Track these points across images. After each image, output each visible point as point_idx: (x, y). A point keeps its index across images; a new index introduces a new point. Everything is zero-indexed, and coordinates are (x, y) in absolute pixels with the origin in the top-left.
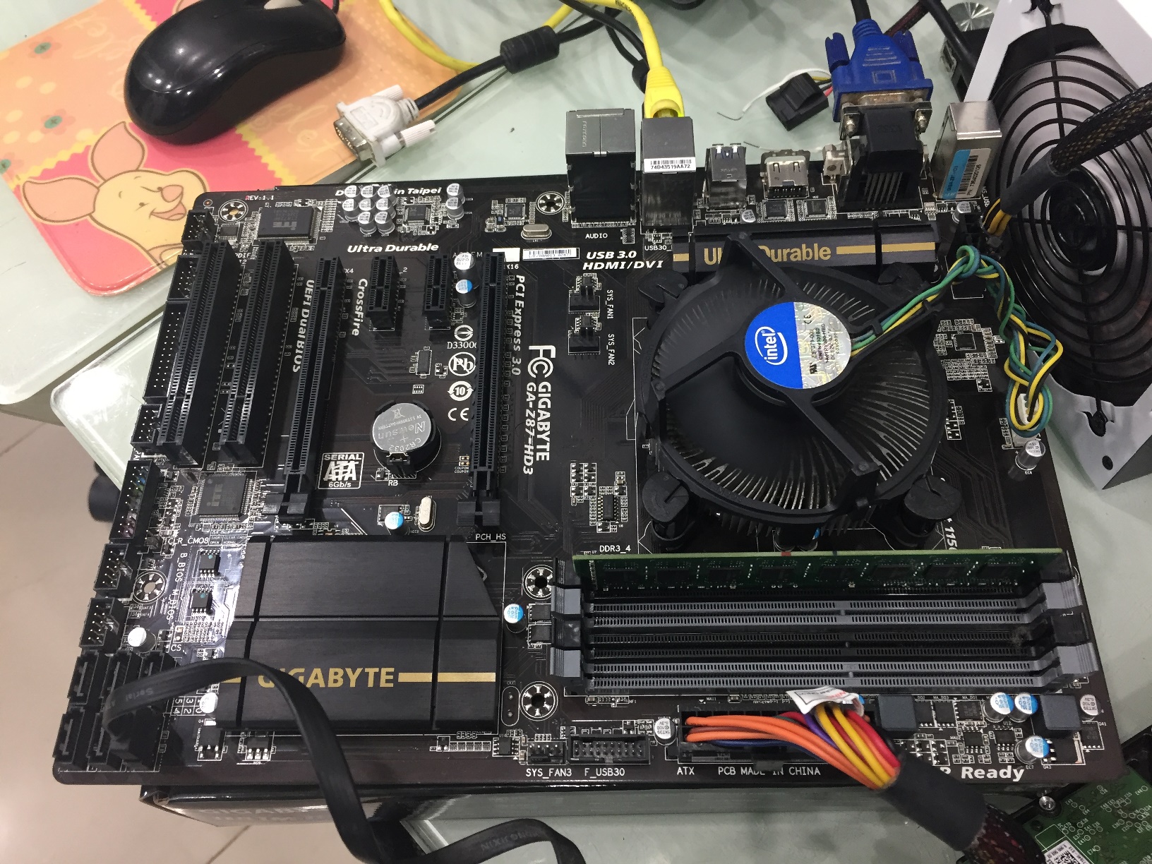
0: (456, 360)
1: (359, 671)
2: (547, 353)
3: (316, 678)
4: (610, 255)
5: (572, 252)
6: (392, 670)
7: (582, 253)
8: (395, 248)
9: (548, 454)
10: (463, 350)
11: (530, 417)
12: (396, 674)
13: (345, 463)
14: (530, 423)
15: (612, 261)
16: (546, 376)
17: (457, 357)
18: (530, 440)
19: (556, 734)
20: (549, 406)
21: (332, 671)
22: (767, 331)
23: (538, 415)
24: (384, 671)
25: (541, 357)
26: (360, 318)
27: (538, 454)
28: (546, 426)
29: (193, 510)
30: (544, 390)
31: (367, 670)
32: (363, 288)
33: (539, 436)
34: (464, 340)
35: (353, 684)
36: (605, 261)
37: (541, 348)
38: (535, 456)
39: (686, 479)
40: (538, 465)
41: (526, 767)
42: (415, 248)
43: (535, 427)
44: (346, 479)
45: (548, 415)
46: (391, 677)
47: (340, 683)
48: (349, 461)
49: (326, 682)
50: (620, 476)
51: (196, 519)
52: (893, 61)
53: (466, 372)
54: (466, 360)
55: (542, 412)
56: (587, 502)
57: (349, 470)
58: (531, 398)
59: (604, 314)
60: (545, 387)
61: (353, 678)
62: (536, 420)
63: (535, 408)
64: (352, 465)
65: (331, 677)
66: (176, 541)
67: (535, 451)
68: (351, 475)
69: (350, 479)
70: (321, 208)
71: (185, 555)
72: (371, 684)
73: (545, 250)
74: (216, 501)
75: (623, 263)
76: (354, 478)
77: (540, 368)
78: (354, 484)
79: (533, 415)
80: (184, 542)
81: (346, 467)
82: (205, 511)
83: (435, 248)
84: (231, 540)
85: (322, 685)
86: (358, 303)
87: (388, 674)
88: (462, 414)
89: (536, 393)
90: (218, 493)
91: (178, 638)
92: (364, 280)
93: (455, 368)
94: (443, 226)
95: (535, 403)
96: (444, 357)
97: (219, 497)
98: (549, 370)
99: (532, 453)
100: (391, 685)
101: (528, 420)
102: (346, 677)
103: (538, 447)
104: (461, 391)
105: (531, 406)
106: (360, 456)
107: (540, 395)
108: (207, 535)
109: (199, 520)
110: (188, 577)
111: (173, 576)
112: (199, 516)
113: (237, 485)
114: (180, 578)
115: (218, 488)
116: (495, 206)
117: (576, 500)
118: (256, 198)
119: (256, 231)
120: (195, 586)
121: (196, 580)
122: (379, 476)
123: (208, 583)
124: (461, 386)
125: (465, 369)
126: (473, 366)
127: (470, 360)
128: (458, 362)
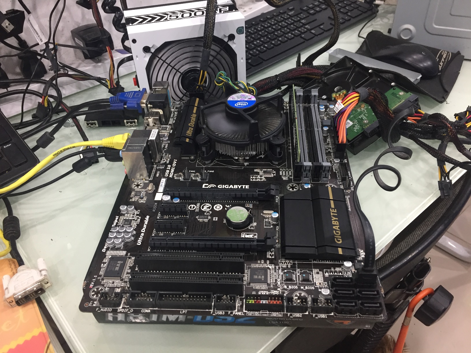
1: (332, 217)
2: (206, 186)
3: (336, 228)
4: (168, 171)
5: (163, 181)
6: (331, 209)
7: (164, 177)
8: (144, 229)
9: (247, 186)
10: (200, 207)
12: (332, 209)
15: (170, 170)
16: (216, 186)
17: (203, 208)
19: (340, 184)
20: (228, 185)
21: (333, 224)
22: (236, 105)
24: (331, 211)
25: (208, 187)
27: (246, 188)
28: (236, 186)
29: (264, 286)
30: (221, 187)
31: (332, 215)
33: (240, 188)
34: (195, 207)
35: (337, 219)
36: (170, 172)
37: (204, 187)
41: (351, 190)
42: (146, 223)
45: (232, 186)
46: (333, 210)
47: (337, 222)
48: (245, 237)
49: (337, 225)
50: (256, 170)
51: (269, 285)
52: (132, 93)
53: (210, 206)
55: (230, 187)
56: (265, 177)
59: (193, 173)
61: (335, 218)
64: (247, 236)
65: (335, 224)
66: (279, 291)
68: (251, 236)
70: (110, 257)
71: (286, 287)
72: (336, 214)
73: (160, 186)
74: (261, 277)
75: (172, 168)
76: (253, 235)
77: (212, 187)
78: (255, 235)
80: (279, 288)
82: (265, 281)
83: (148, 217)
84: (279, 271)
85: (339, 226)
87: (332, 210)
88: (228, 207)
90: (258, 277)
91: (322, 284)
93: (208, 209)
94: (137, 215)
96: (202, 212)
98: (213, 185)
100: (336, 210)
102: (335, 220)
103: (244, 188)
104: (218, 207)
106: (243, 234)
108: (276, 280)
109: (269, 283)
110: (296, 284)
111: (295, 290)
112: (268, 284)
113: (254, 271)
114: (296, 287)
115: (256, 277)
116: (133, 200)
117: (264, 179)
118: (93, 283)
119: (115, 281)
120: (299, 281)
121: (296, 281)
122: (252, 228)
123: (297, 276)
124: (216, 207)
125: (209, 206)
126: (208, 204)
127: (205, 205)
128: (205, 208)
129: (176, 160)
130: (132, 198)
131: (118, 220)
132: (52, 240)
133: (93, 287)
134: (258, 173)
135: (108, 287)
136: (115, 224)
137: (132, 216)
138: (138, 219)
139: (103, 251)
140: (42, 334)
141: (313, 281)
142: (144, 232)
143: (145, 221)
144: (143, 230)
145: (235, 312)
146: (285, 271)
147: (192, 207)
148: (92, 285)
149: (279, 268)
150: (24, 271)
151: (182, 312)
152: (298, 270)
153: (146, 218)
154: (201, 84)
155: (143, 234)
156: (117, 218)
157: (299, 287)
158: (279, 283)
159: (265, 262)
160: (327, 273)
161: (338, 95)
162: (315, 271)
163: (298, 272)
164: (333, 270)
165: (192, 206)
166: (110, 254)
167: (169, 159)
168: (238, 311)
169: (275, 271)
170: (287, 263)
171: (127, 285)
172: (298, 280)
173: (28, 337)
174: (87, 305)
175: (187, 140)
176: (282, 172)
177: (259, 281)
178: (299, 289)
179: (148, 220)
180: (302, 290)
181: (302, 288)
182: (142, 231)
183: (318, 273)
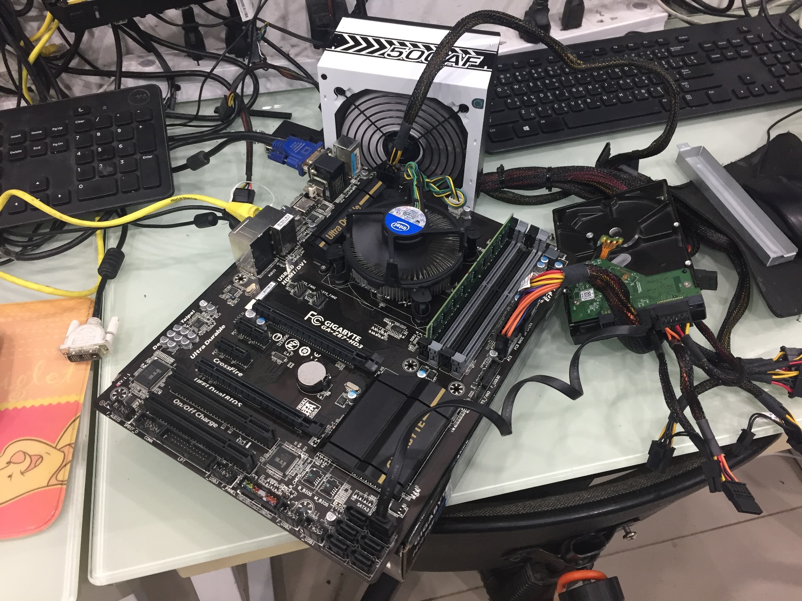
0: (288, 346)
2: (313, 315)
4: (285, 273)
5: (273, 284)
7: (276, 281)
8: (209, 341)
10: (285, 341)
11: (337, 335)
13: (305, 407)
14: (340, 336)
15: (289, 274)
16: (323, 320)
17: (287, 344)
18: (347, 339)
19: (472, 389)
20: (338, 326)
22: (394, 224)
23: (338, 332)
24: (419, 425)
25: (313, 318)
27: (356, 340)
28: (345, 332)
29: (279, 475)
30: (329, 324)
32: (219, 362)
33: (348, 336)
34: (281, 338)
35: (415, 436)
36: (287, 276)
37: (309, 315)
38: (356, 341)
39: (419, 285)
40: (360, 342)
42: (216, 334)
43: (343, 335)
44: (313, 410)
45: (341, 328)
48: (305, 405)
50: (386, 320)
51: (285, 476)
52: (302, 145)
53: (297, 346)
54: (291, 342)
55: (338, 330)
56: (389, 335)
57: (309, 407)
58: (329, 330)
59: (311, 289)
60: (327, 323)
62: (340, 333)
63: (335, 331)
64: (307, 405)
66: (290, 488)
67: (354, 340)
68: (312, 407)
69: (314, 408)
70: (156, 358)
71: (300, 488)
72: (419, 430)
73: (262, 292)
74: (283, 463)
75: (293, 272)
76: (315, 407)
77: (317, 320)
78: (317, 407)
79: (337, 333)
80: (293, 485)
81: (307, 407)
82: (284, 470)
83: (223, 327)
84: (307, 465)
86: (226, 367)
88: (317, 356)
89: (328, 327)
90: (280, 461)
91: (340, 505)
92: (214, 361)
93: (292, 348)
94: (214, 319)
96: (283, 349)
97: (282, 461)
98: (321, 318)
99: (354, 342)
100: (424, 424)
101: (338, 336)
103: (353, 338)
104: (305, 351)
105: (332, 332)
106: (306, 400)
107: (330, 327)
108: (296, 475)
109: (287, 474)
110: (312, 490)
111: (306, 497)
112: (284, 474)
113: (281, 452)
114: (310, 494)
115: (277, 460)
116: (223, 297)
117: (385, 338)
118: (122, 382)
119: (142, 389)
120: (319, 489)
121: (316, 487)
122: (321, 397)
123: (322, 482)
124: (302, 350)
125: (295, 345)
126: (297, 341)
127: (292, 341)
128: (290, 345)
129: (305, 262)
130: (223, 293)
131: (192, 316)
132: (145, 296)
133: (120, 386)
134: (384, 325)
135: (132, 394)
136: (185, 320)
137: (208, 317)
138: (212, 325)
139: (153, 348)
140: (77, 403)
141: (333, 498)
142: (207, 344)
143: (217, 331)
144: (207, 342)
145: (229, 488)
146: (314, 469)
147: (277, 337)
148: (120, 383)
149: (311, 461)
150: (92, 326)
151: (180, 459)
152: (328, 475)
153: (220, 328)
154: (394, 163)
155: (204, 347)
156: (192, 313)
157: (314, 496)
158: (297, 479)
159: (301, 448)
160: (356, 496)
161: (609, 241)
162: (346, 486)
163: (327, 478)
164: (365, 496)
165: (279, 335)
166: (158, 355)
167: (298, 257)
168: (233, 488)
169: (303, 464)
170: (323, 460)
172: (318, 487)
173: (63, 400)
174: (102, 403)
175: (322, 244)
176: (416, 337)
177: (277, 466)
178: (312, 498)
179: (220, 331)
180: (314, 501)
181: (316, 498)
182: (205, 343)
183: (346, 490)
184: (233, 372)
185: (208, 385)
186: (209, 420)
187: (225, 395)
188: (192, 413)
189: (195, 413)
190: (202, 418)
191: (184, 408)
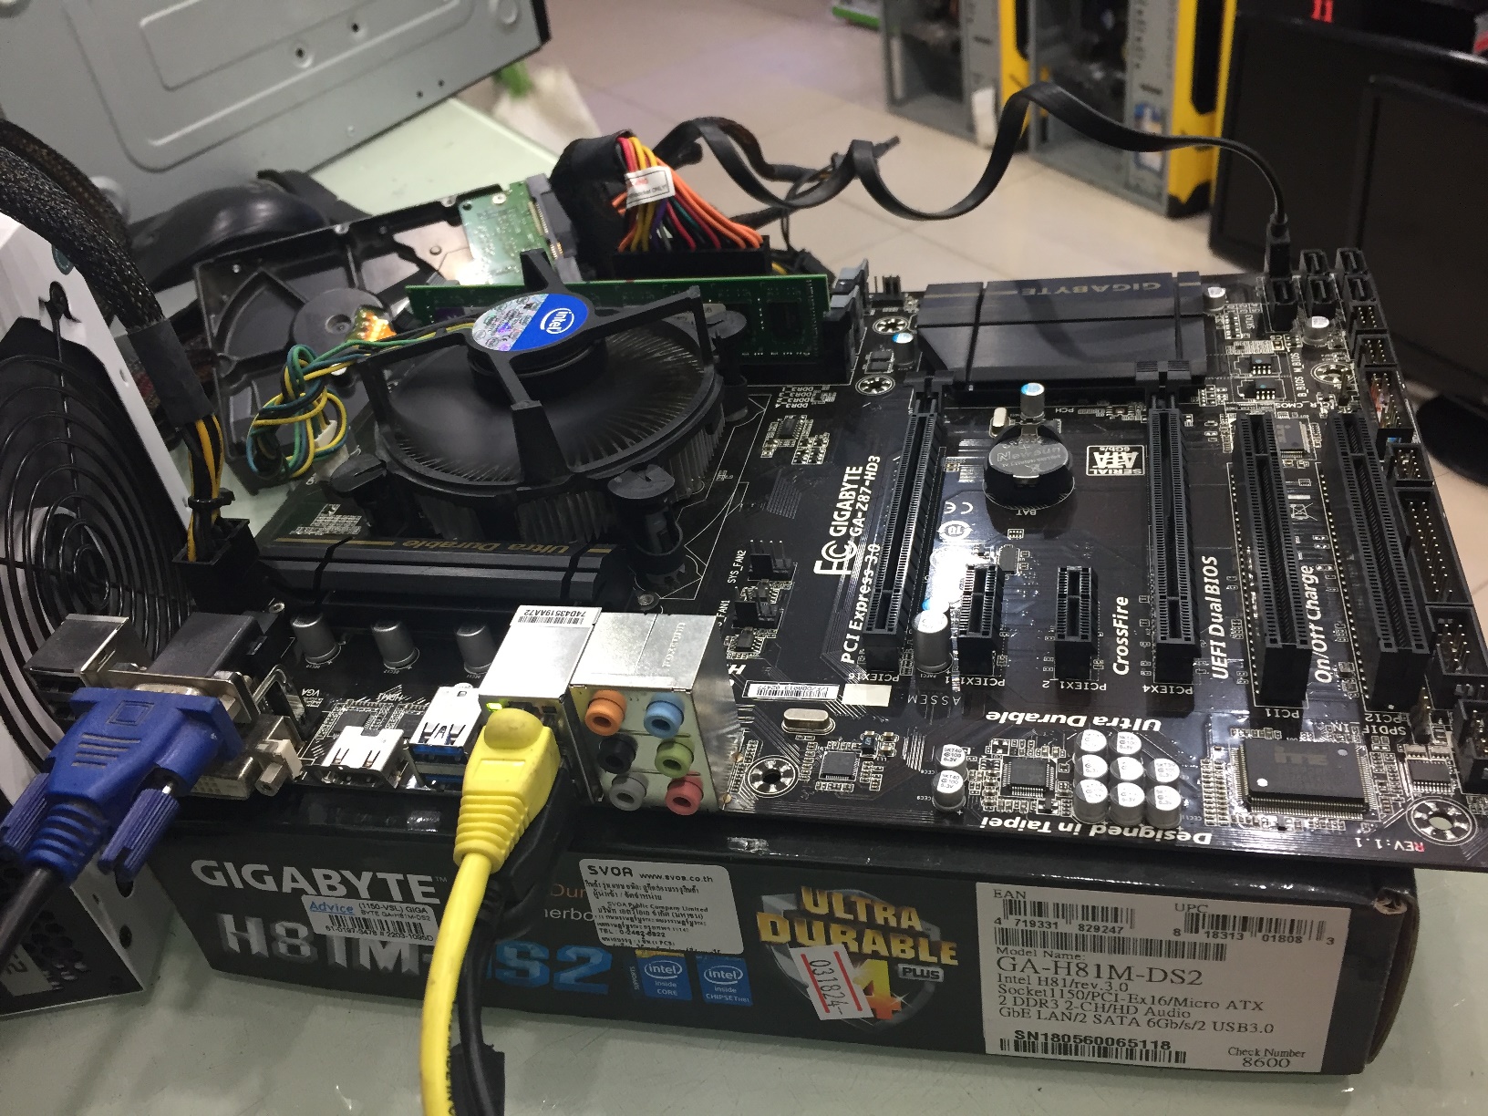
2: (827, 565)
8: (1067, 719)
9: (848, 473)
11: (864, 504)
13: (1111, 465)
16: (834, 541)
18: (867, 485)
20: (836, 512)
23: (853, 505)
25: (836, 561)
26: (1118, 620)
27: (859, 472)
28: (845, 496)
29: (1310, 426)
32: (1120, 661)
33: (856, 486)
37: (834, 571)
38: (865, 471)
43: (858, 495)
45: (839, 505)
48: (1106, 467)
50: (768, 455)
51: (1302, 420)
55: (848, 507)
56: (812, 436)
57: (1106, 461)
58: (858, 521)
62: (857, 501)
63: (855, 511)
64: (1102, 464)
66: (1319, 403)
67: (863, 475)
71: (1302, 394)
73: (799, 698)
76: (1097, 452)
77: (840, 551)
78: (1095, 450)
79: (859, 504)
80: (1308, 403)
84: (1245, 405)
86: (1124, 638)
88: (954, 507)
89: (851, 525)
94: (978, 751)
95: (854, 515)
98: (829, 545)
99: (867, 473)
101: (867, 501)
103: (858, 477)
104: (954, 530)
105: (860, 514)
106: (1091, 471)
107: (847, 523)
110: (1288, 380)
116: (874, 778)
117: (821, 438)
118: (1398, 843)
120: (1276, 373)
121: (1277, 377)
124: (954, 535)
131: (1004, 816)
133: (1417, 842)
134: (785, 451)
136: (1032, 824)
137: (982, 771)
139: (1206, 841)
141: (1273, 354)
142: (1083, 717)
143: (1018, 721)
144: (1076, 720)
148: (1405, 845)
149: (1230, 406)
152: (1235, 375)
153: (1001, 720)
155: (1100, 720)
156: (996, 821)
157: (1297, 375)
158: (1291, 405)
159: (1214, 428)
160: (1239, 334)
162: (1232, 351)
163: (1242, 375)
166: (1220, 814)
170: (1210, 393)
171: (1380, 734)
172: (1274, 376)
178: (1305, 374)
180: (1307, 369)
181: (1299, 369)
182: (1081, 722)
183: (1241, 347)
184: (1126, 618)
185: (1212, 643)
186: (1307, 588)
187: (1207, 598)
188: (1321, 629)
189: (1316, 622)
190: (1317, 602)
191: (1325, 649)
